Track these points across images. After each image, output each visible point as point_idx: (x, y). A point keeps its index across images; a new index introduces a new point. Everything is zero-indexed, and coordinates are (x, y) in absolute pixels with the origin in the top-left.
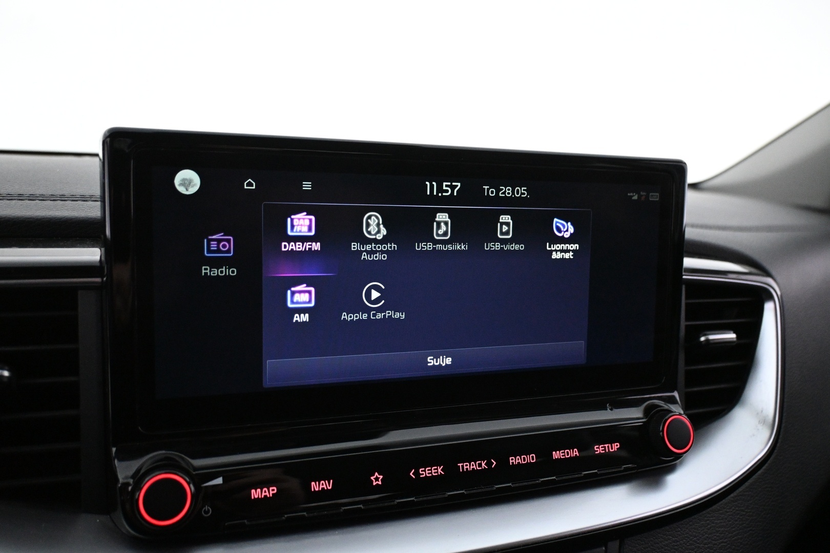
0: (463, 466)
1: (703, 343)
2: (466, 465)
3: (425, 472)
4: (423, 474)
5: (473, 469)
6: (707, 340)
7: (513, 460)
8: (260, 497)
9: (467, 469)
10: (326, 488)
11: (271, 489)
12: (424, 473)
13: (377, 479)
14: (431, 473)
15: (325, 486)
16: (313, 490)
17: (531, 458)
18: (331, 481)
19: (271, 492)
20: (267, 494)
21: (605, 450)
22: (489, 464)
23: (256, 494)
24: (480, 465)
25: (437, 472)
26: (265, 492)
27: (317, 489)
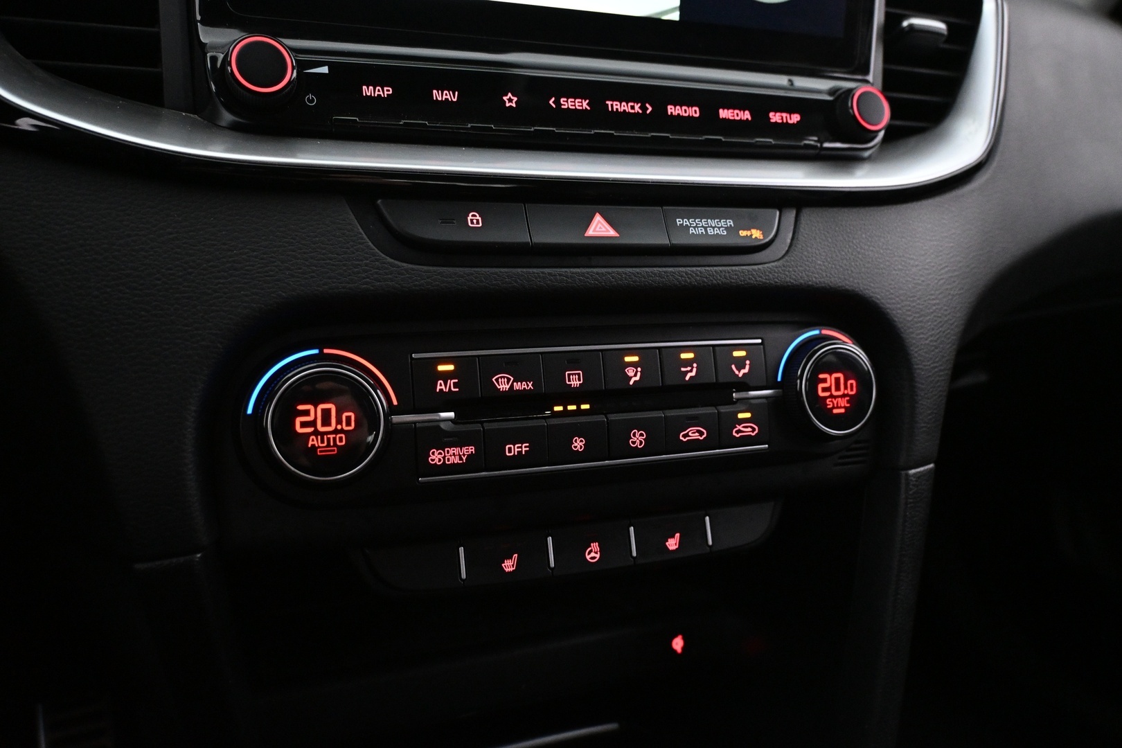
0: (612, 105)
1: (907, 29)
2: (617, 105)
3: (568, 104)
4: (565, 105)
5: (624, 110)
6: (911, 26)
7: (671, 110)
8: (373, 95)
9: (617, 109)
10: (450, 100)
11: (385, 89)
12: (566, 103)
13: (510, 100)
14: (575, 105)
15: (448, 97)
16: (435, 99)
17: (694, 112)
18: (457, 93)
19: (386, 93)
20: (381, 93)
21: (782, 119)
22: (643, 108)
23: (367, 91)
24: (633, 108)
25: (582, 106)
26: (379, 91)
27: (440, 99)
